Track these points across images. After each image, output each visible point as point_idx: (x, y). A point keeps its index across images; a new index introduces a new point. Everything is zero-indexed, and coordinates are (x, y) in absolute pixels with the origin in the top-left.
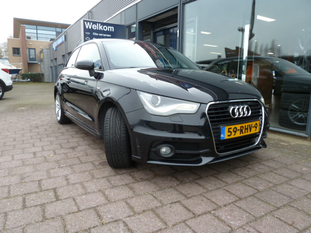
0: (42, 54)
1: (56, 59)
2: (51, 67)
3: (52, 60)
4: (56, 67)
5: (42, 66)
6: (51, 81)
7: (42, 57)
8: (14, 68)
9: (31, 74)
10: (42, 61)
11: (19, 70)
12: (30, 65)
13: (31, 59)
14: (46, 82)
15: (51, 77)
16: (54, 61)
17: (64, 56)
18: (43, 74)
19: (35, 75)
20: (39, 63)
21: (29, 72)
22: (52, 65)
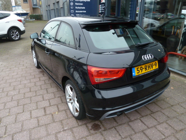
0: (41, 2)
1: (49, 5)
2: (47, 10)
3: (47, 6)
4: (49, 10)
5: (41, 10)
6: (47, 20)
7: (41, 4)
8: (25, 12)
9: (35, 15)
10: (41, 6)
11: (28, 13)
12: (34, 9)
13: (34, 5)
14: (44, 21)
15: (47, 17)
16: (48, 6)
17: (54, 4)
18: (42, 15)
19: (37, 16)
20: (39, 8)
21: (34, 13)
22: (47, 9)
